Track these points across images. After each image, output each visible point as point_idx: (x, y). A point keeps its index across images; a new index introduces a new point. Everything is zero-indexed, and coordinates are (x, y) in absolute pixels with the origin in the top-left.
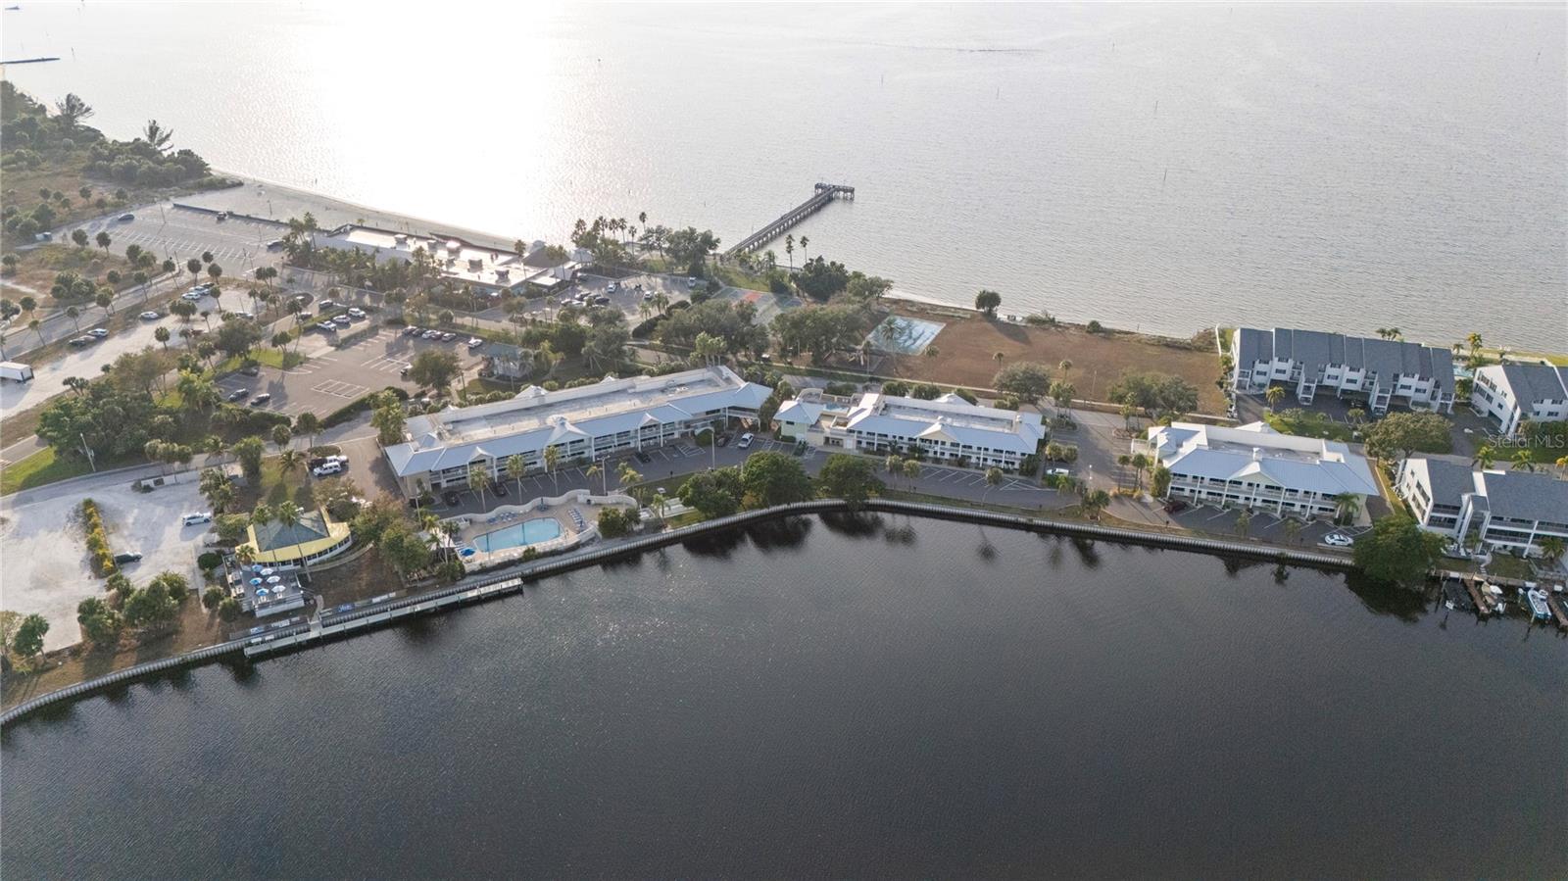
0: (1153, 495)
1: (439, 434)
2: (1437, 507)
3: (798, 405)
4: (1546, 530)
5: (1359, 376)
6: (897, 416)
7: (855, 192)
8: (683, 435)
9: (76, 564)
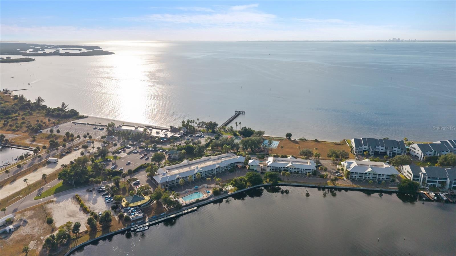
0: (346, 178)
1: (166, 172)
2: (414, 176)
3: (254, 161)
4: (441, 180)
5: (384, 148)
6: (278, 162)
7: (245, 112)
8: (225, 170)
9: (78, 211)
